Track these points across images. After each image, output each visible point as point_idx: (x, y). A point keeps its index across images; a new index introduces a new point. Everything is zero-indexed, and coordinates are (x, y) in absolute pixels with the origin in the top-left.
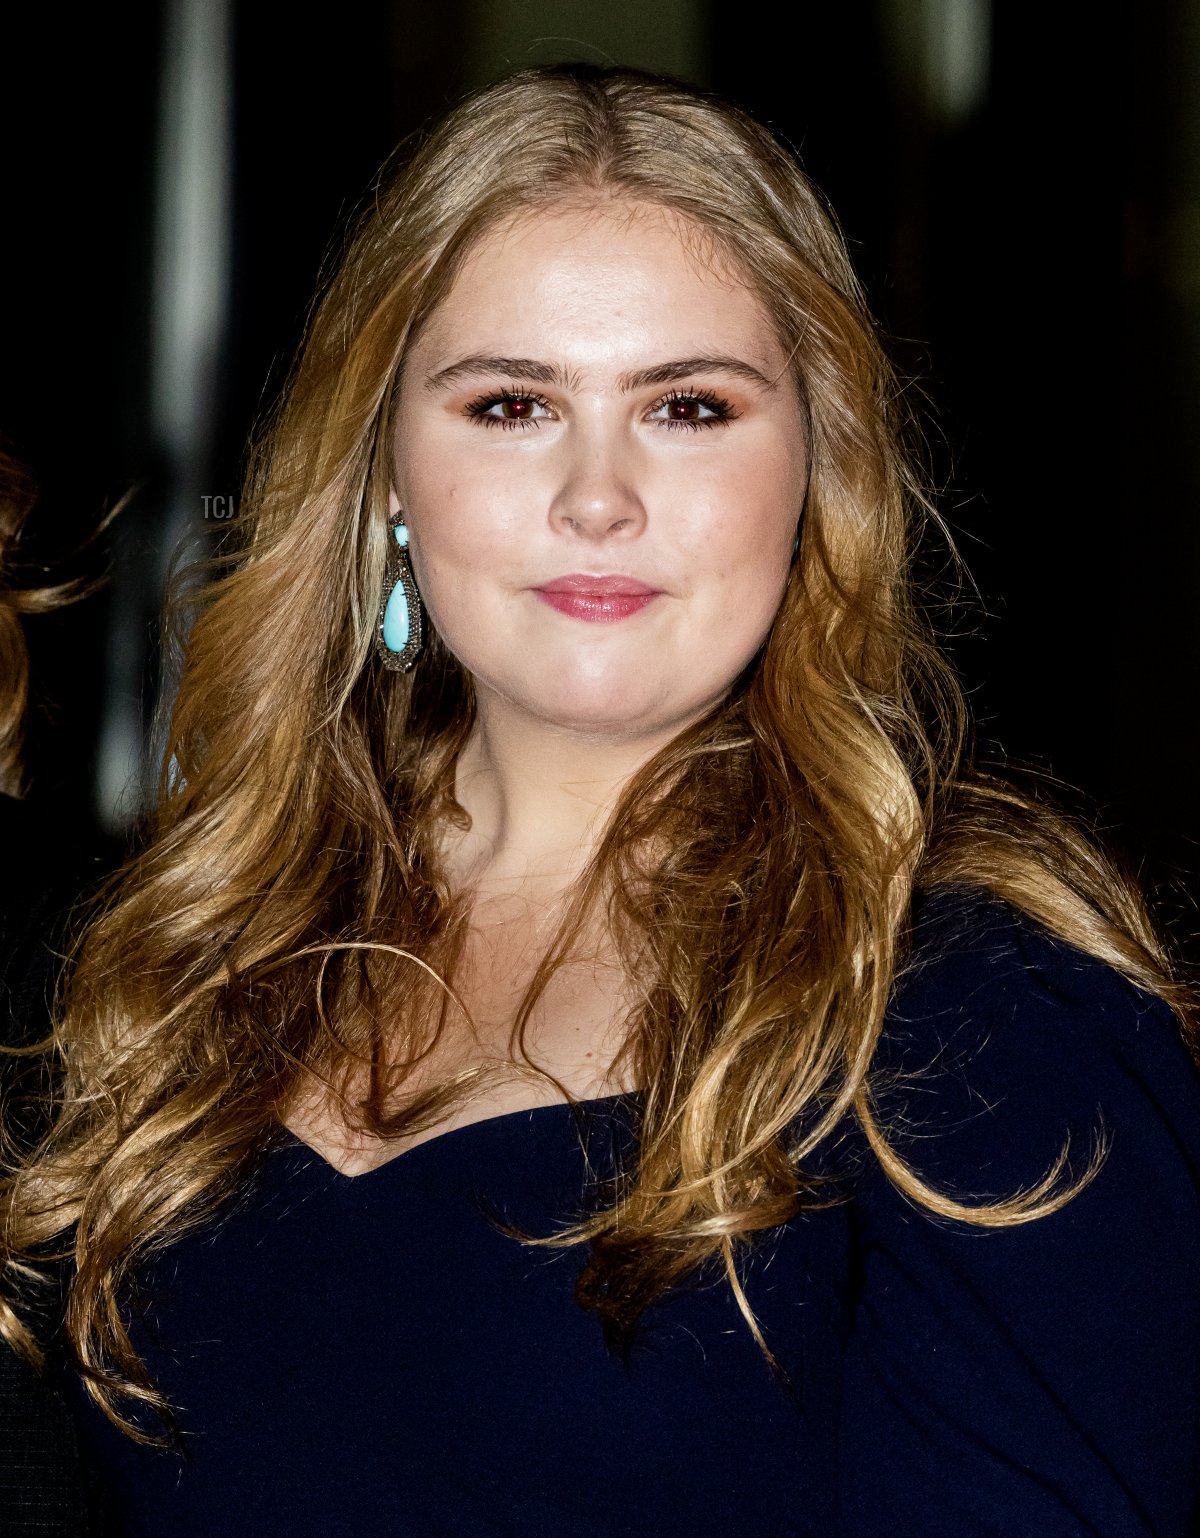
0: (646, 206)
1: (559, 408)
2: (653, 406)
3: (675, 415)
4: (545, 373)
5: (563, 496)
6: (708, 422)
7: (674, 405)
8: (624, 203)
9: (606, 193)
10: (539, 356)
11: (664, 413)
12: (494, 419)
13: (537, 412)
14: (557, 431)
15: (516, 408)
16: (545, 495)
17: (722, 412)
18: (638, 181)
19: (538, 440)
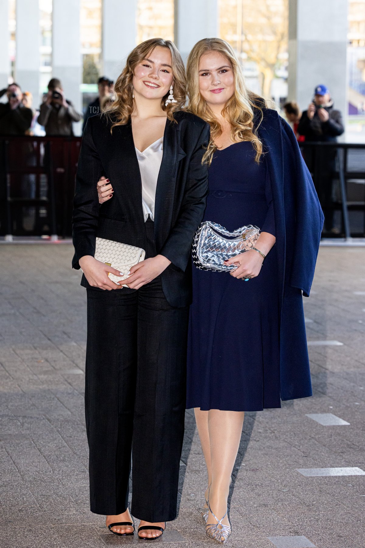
0: (215, 52)
1: (210, 74)
2: (219, 72)
3: (222, 72)
4: (208, 70)
5: (212, 82)
6: (225, 72)
7: (222, 71)
8: (213, 52)
9: (211, 51)
10: (207, 69)
11: (221, 72)
12: (204, 76)
13: (208, 74)
14: (210, 76)
15: (206, 74)
16: (210, 82)
17: (226, 71)
18: (214, 50)
19: (209, 77)
